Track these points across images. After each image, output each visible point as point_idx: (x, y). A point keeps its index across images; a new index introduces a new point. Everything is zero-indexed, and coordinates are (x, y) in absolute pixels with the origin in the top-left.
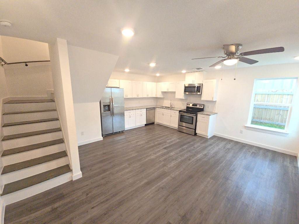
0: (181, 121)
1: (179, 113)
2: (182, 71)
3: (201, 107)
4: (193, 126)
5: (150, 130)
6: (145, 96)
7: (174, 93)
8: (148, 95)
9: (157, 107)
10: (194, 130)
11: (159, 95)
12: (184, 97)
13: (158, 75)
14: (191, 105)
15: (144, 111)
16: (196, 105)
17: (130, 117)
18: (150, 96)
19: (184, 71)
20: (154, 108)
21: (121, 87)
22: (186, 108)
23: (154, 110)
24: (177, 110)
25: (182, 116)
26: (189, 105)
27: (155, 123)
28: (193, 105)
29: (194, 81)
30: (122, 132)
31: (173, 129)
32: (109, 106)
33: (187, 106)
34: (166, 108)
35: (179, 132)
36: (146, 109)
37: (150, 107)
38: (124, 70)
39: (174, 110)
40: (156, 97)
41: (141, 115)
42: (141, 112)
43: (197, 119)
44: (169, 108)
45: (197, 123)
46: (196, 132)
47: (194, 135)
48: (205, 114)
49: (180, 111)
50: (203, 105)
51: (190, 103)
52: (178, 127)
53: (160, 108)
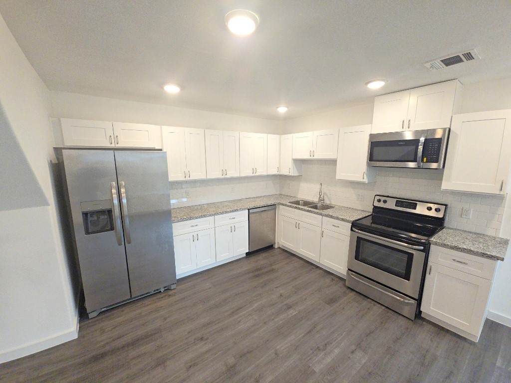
0: (357, 258)
1: (352, 230)
3: (434, 214)
5: (257, 276)
6: (247, 173)
7: (333, 162)
8: (254, 170)
9: (279, 204)
10: (412, 301)
11: (288, 169)
12: (365, 176)
13: (282, 110)
14: (391, 205)
15: (243, 216)
16: (413, 206)
17: (195, 238)
18: (261, 172)
19: (376, 85)
20: (274, 205)
21: (164, 150)
22: (370, 209)
23: (272, 212)
24: (343, 220)
25: (361, 241)
26: (385, 202)
27: (276, 246)
28: (400, 202)
29: (409, 121)
30: (167, 289)
31: (329, 273)
32: (107, 213)
33: (377, 204)
34: (308, 209)
35: (349, 290)
36: (249, 210)
37: (262, 204)
38: (162, 88)
39: (331, 217)
40: (278, 173)
41: (233, 229)
42: (233, 220)
43: (430, 264)
44: (316, 207)
45: (427, 275)
46: (422, 309)
47: (413, 319)
48: (471, 251)
49: (356, 225)
50: (443, 208)
51: (388, 197)
52: (348, 273)
53: (288, 206)
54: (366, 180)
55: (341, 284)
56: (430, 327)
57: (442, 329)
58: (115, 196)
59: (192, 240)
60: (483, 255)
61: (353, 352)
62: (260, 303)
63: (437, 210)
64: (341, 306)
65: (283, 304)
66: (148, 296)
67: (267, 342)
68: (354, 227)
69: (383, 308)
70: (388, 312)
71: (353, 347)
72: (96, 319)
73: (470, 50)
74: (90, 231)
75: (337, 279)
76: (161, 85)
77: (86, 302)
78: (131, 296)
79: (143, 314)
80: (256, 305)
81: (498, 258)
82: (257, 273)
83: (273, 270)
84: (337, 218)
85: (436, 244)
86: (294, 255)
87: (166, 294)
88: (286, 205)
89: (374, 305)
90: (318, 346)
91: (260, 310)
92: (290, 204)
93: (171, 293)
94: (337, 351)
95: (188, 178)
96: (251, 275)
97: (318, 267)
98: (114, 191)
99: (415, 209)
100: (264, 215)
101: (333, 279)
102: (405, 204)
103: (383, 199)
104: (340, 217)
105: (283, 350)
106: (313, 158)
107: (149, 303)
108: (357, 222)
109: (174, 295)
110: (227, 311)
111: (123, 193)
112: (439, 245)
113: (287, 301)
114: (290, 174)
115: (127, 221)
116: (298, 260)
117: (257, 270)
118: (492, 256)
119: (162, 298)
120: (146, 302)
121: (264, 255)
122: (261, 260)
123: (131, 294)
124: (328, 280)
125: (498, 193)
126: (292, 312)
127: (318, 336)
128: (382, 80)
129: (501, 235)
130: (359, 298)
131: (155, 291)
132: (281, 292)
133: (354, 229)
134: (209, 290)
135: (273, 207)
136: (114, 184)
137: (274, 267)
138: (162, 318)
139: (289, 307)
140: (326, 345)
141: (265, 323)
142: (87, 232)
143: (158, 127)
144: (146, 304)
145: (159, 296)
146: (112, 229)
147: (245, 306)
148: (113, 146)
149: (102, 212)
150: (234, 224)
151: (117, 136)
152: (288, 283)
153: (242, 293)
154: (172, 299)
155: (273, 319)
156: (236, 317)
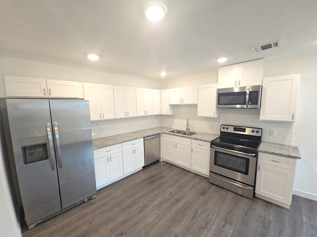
0: (215, 164)
1: (211, 147)
2: (217, 59)
3: (255, 134)
4: (249, 179)
5: (153, 182)
6: (142, 114)
7: (196, 106)
8: (146, 112)
9: (163, 133)
10: (251, 188)
11: (167, 111)
12: (215, 114)
13: (163, 74)
14: (231, 130)
15: (140, 143)
16: (244, 130)
17: (109, 160)
18: (150, 113)
19: (222, 60)
20: (159, 135)
21: (86, 99)
22: (219, 134)
23: (159, 138)
24: (205, 141)
25: (217, 153)
26: (227, 128)
27: (161, 161)
28: (236, 128)
29: (239, 81)
30: (90, 199)
31: (197, 175)
32: (42, 146)
33: (222, 130)
34: (181, 135)
35: (212, 185)
36: (144, 138)
37: (152, 134)
38: (87, 57)
39: (197, 139)
40: (160, 114)
41: (134, 152)
42: (134, 145)
43: (259, 164)
44: (185, 134)
45: (258, 171)
46: (256, 192)
47: (252, 199)
48: (281, 154)
49: (213, 143)
50: (260, 130)
51: (229, 125)
52: (210, 174)
53: (169, 134)
54: (216, 116)
55: (206, 181)
56: (261, 202)
57: (268, 203)
58: (50, 133)
59: (107, 161)
60: (289, 156)
61: (224, 226)
62: (158, 200)
63: (257, 132)
64: (210, 196)
65: (173, 199)
66: (76, 206)
67: (169, 229)
68: (213, 145)
69: (234, 194)
70: (237, 196)
71: (223, 223)
72: (35, 229)
73: (278, 41)
74: (28, 161)
75: (203, 178)
76: (85, 54)
77: (26, 217)
78: (62, 208)
79: (72, 221)
80: (156, 202)
81: (297, 158)
82: (152, 180)
83: (162, 177)
84: (201, 140)
85: (262, 152)
86: (174, 165)
87: (89, 203)
88: (167, 134)
89: (228, 193)
90: (202, 225)
91: (159, 205)
92: (169, 133)
93: (92, 201)
94: (214, 227)
95: (102, 118)
96: (148, 181)
97: (189, 172)
98: (49, 129)
99: (245, 132)
100: (153, 140)
101: (200, 179)
102: (239, 129)
103: (226, 127)
104: (203, 139)
105: (180, 232)
106: (183, 103)
107: (77, 211)
108: (214, 141)
109: (95, 203)
110: (136, 210)
111: (56, 131)
112: (263, 152)
113: (176, 197)
114: (168, 114)
115: (59, 151)
116: (177, 168)
117: (152, 177)
118: (294, 157)
119: (86, 206)
120: (74, 211)
121: (154, 167)
122: (153, 170)
123: (62, 207)
124: (197, 180)
125: (291, 120)
126: (180, 204)
127: (200, 218)
128: (225, 57)
129: (293, 144)
130: (219, 189)
131: (80, 201)
132: (171, 191)
133: (212, 146)
134: (121, 196)
135: (158, 135)
136: (49, 124)
137: (162, 174)
138: (89, 222)
139: (178, 201)
140: (206, 224)
141: (164, 215)
142: (26, 162)
143: (81, 83)
144: (74, 213)
145: (84, 205)
146: (47, 158)
147: (148, 204)
148: (46, 96)
149: (39, 146)
150: (135, 148)
151: (50, 89)
152: (173, 184)
153: (144, 195)
154: (95, 206)
155: (169, 211)
156: (143, 213)
